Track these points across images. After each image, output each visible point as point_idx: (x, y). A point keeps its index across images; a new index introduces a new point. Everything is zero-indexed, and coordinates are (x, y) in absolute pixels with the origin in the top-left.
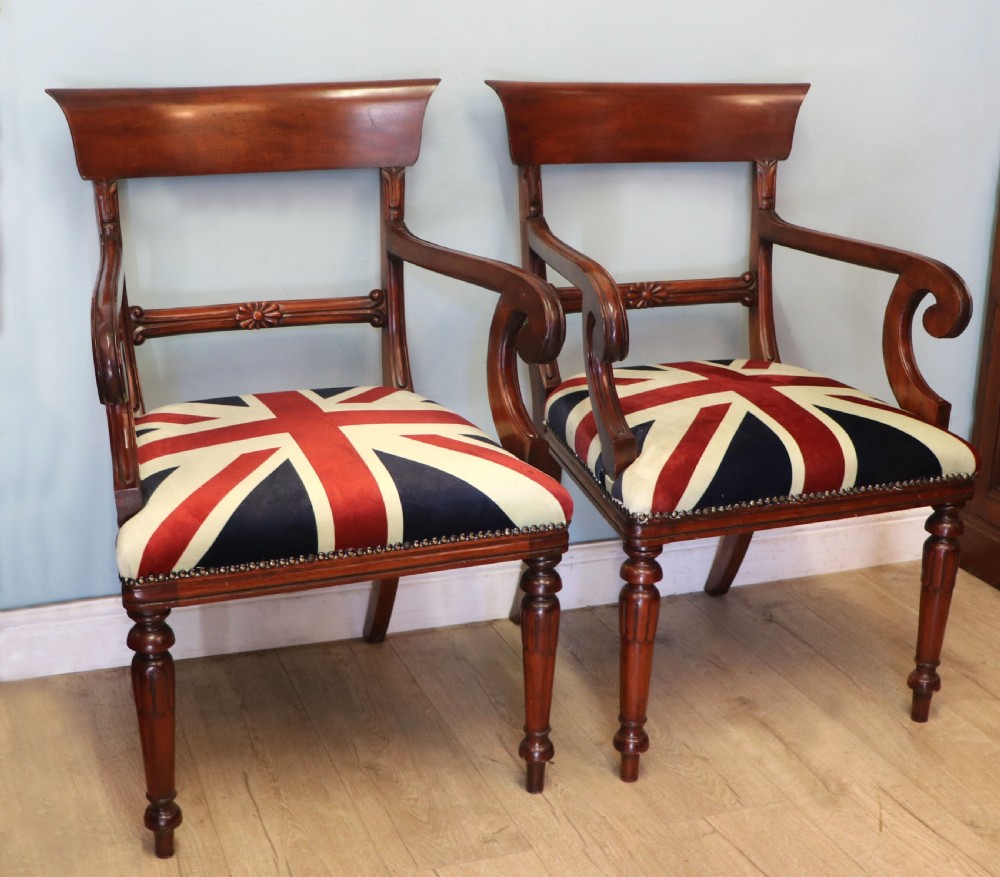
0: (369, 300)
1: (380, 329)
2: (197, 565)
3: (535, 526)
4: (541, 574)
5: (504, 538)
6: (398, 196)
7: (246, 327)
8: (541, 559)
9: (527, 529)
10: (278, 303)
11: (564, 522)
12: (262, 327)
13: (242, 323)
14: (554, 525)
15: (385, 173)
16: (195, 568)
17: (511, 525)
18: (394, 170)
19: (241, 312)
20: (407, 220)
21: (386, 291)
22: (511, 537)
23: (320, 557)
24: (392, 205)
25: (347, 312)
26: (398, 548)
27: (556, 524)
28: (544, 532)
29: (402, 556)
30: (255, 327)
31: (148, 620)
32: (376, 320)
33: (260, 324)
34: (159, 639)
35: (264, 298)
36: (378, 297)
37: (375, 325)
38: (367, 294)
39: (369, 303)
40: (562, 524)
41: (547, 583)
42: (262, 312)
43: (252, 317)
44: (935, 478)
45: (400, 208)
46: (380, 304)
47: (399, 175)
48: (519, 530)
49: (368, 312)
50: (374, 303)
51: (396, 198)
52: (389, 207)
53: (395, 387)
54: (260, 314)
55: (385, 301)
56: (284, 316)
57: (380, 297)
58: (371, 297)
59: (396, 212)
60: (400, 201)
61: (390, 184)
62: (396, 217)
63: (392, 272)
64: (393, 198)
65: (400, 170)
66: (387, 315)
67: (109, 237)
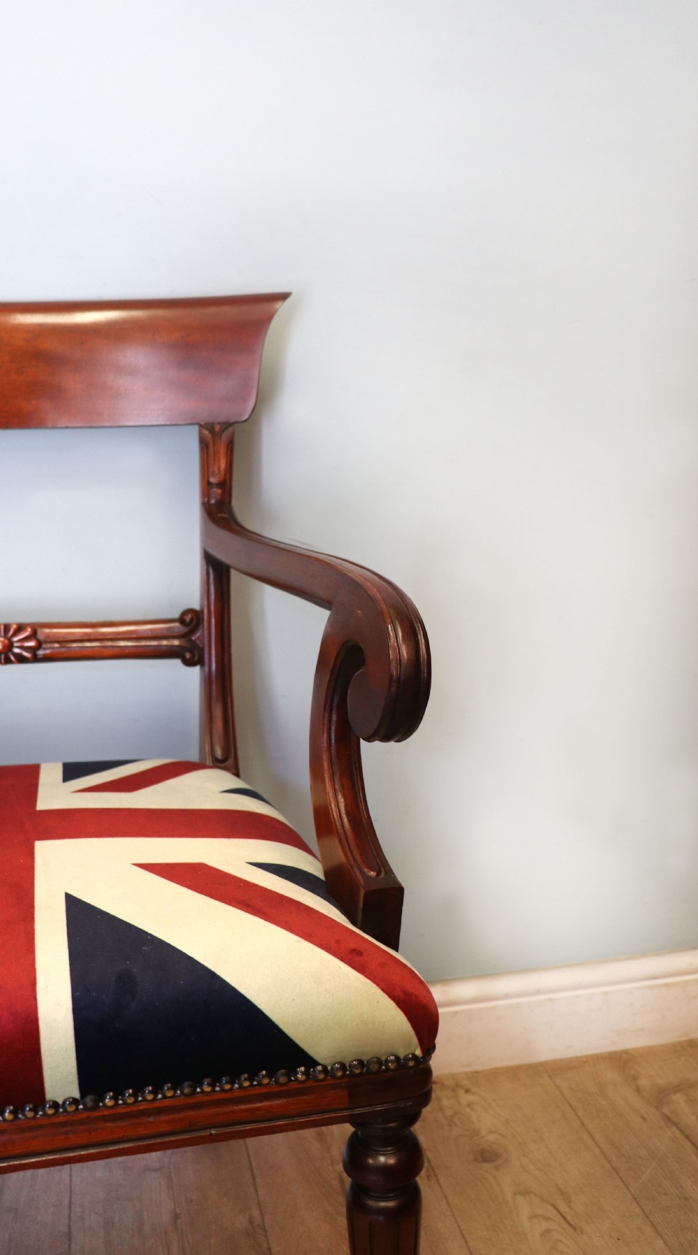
0: (177, 624)
1: (197, 669)
3: (361, 1062)
4: (380, 1146)
5: (295, 1085)
6: (223, 466)
9: (343, 1067)
10: (35, 629)
11: (418, 1052)
12: (8, 661)
14: (397, 1058)
15: (206, 432)
17: (309, 1062)
18: (217, 428)
20: (235, 503)
21: (202, 611)
22: (311, 1083)
24: (213, 480)
25: (144, 643)
26: (71, 1109)
27: (402, 1056)
28: (379, 1072)
29: (82, 1122)
32: (188, 655)
35: (13, 618)
36: (191, 620)
37: (188, 663)
38: (176, 615)
39: (178, 628)
40: (415, 1057)
41: (392, 1161)
42: (9, 639)
45: (226, 485)
46: (193, 631)
47: (225, 436)
48: (325, 1067)
49: (176, 642)
50: (183, 629)
51: (219, 469)
52: (209, 483)
53: (209, 762)
54: (6, 642)
55: (201, 626)
56: (44, 646)
57: (195, 622)
58: (181, 620)
59: (219, 491)
60: (225, 475)
61: (211, 450)
62: (219, 497)
63: (212, 581)
64: (216, 469)
65: (227, 428)
66: (203, 649)
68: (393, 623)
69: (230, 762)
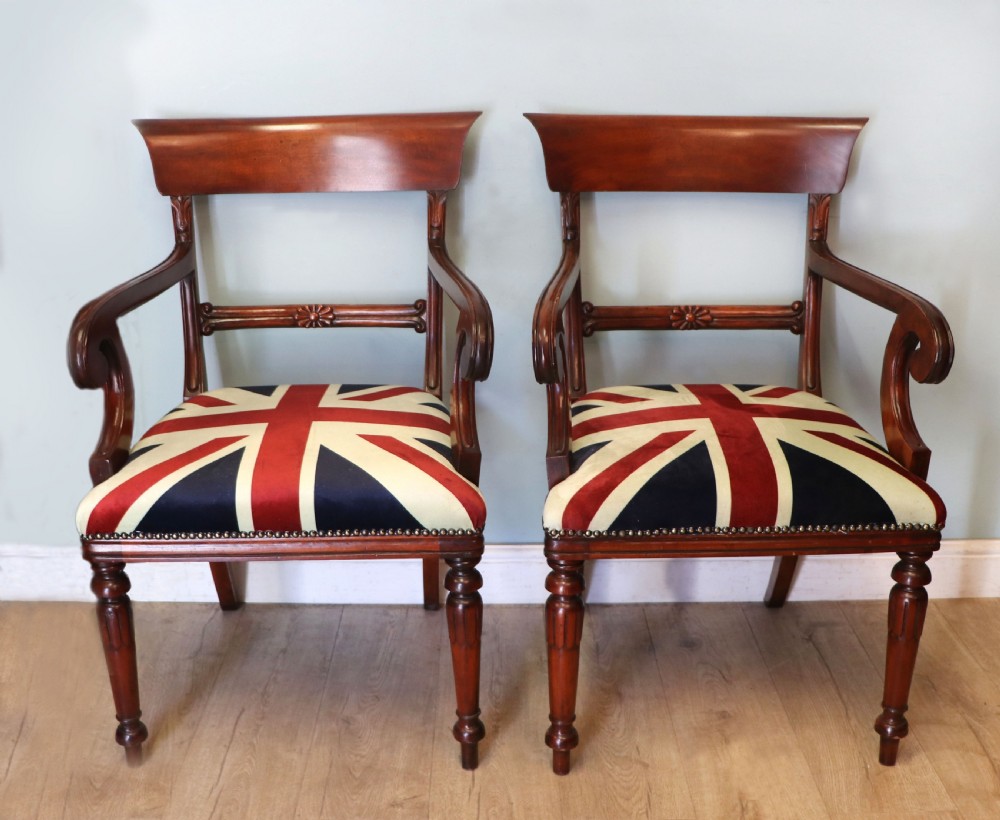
0: (413, 308)
1: (423, 335)
2: (137, 529)
3: (444, 530)
4: (460, 574)
5: (414, 538)
6: (440, 217)
7: (304, 326)
8: (458, 559)
9: (437, 531)
11: (473, 528)
12: (317, 326)
13: (301, 322)
14: (463, 531)
15: (432, 196)
16: (134, 532)
17: (421, 528)
18: (437, 193)
19: (299, 313)
21: (427, 301)
22: (422, 537)
23: (243, 535)
24: (434, 225)
26: (312, 535)
27: (465, 529)
28: (453, 536)
30: (311, 326)
31: (104, 570)
32: (418, 327)
33: (316, 324)
34: (115, 586)
35: (321, 302)
36: (420, 306)
37: (418, 331)
38: (413, 302)
40: (471, 531)
41: (467, 582)
42: (318, 313)
43: (309, 318)
44: (889, 525)
45: (441, 228)
46: (421, 313)
48: (428, 531)
49: (412, 319)
50: (416, 311)
51: (438, 218)
52: (432, 227)
53: (424, 388)
54: (316, 314)
55: (426, 310)
56: (337, 318)
57: (422, 307)
58: (415, 306)
59: (438, 232)
60: (441, 222)
61: (433, 207)
62: (437, 236)
63: (432, 285)
64: (436, 218)
66: (426, 324)
67: (182, 244)
69: (437, 389)
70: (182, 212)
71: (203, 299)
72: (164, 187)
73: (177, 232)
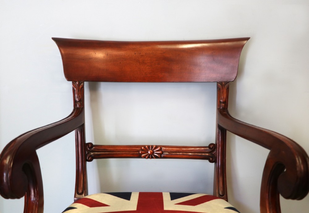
0: (208, 148)
1: (214, 163)
7: (145, 157)
10: (161, 147)
12: (152, 158)
13: (143, 155)
18: (224, 83)
19: (142, 150)
20: (229, 109)
21: (216, 144)
24: (222, 101)
25: (196, 154)
30: (149, 158)
32: (211, 159)
33: (151, 156)
35: (154, 144)
36: (212, 147)
37: (211, 161)
38: (207, 145)
39: (208, 150)
42: (153, 150)
43: (148, 153)
45: (226, 103)
46: (213, 151)
47: (226, 86)
49: (207, 154)
50: (210, 150)
51: (224, 97)
52: (220, 102)
53: (217, 196)
54: (152, 151)
55: (216, 149)
56: (164, 153)
57: (214, 148)
58: (209, 147)
59: (224, 105)
60: (226, 99)
61: (221, 90)
62: (223, 107)
63: (220, 135)
64: (223, 97)
65: (227, 83)
66: (216, 157)
67: (77, 108)
68: (298, 157)
69: (225, 196)
70: (79, 91)
71: (87, 141)
72: (69, 76)
73: (75, 102)
